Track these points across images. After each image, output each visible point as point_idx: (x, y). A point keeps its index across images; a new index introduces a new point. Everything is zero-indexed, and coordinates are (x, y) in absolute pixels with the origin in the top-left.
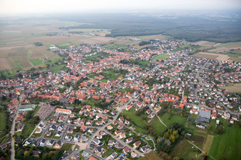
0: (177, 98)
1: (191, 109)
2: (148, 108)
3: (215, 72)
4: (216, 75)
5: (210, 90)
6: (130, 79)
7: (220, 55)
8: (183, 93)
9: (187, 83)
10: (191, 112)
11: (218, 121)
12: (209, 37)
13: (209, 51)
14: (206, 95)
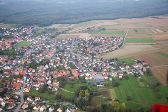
0: (68, 72)
1: (85, 76)
2: (48, 85)
3: (86, 48)
4: (88, 50)
5: (91, 61)
6: (8, 68)
7: (81, 34)
8: (69, 68)
9: (67, 60)
10: (86, 78)
11: (111, 79)
12: (60, 20)
13: (69, 32)
14: (90, 65)
